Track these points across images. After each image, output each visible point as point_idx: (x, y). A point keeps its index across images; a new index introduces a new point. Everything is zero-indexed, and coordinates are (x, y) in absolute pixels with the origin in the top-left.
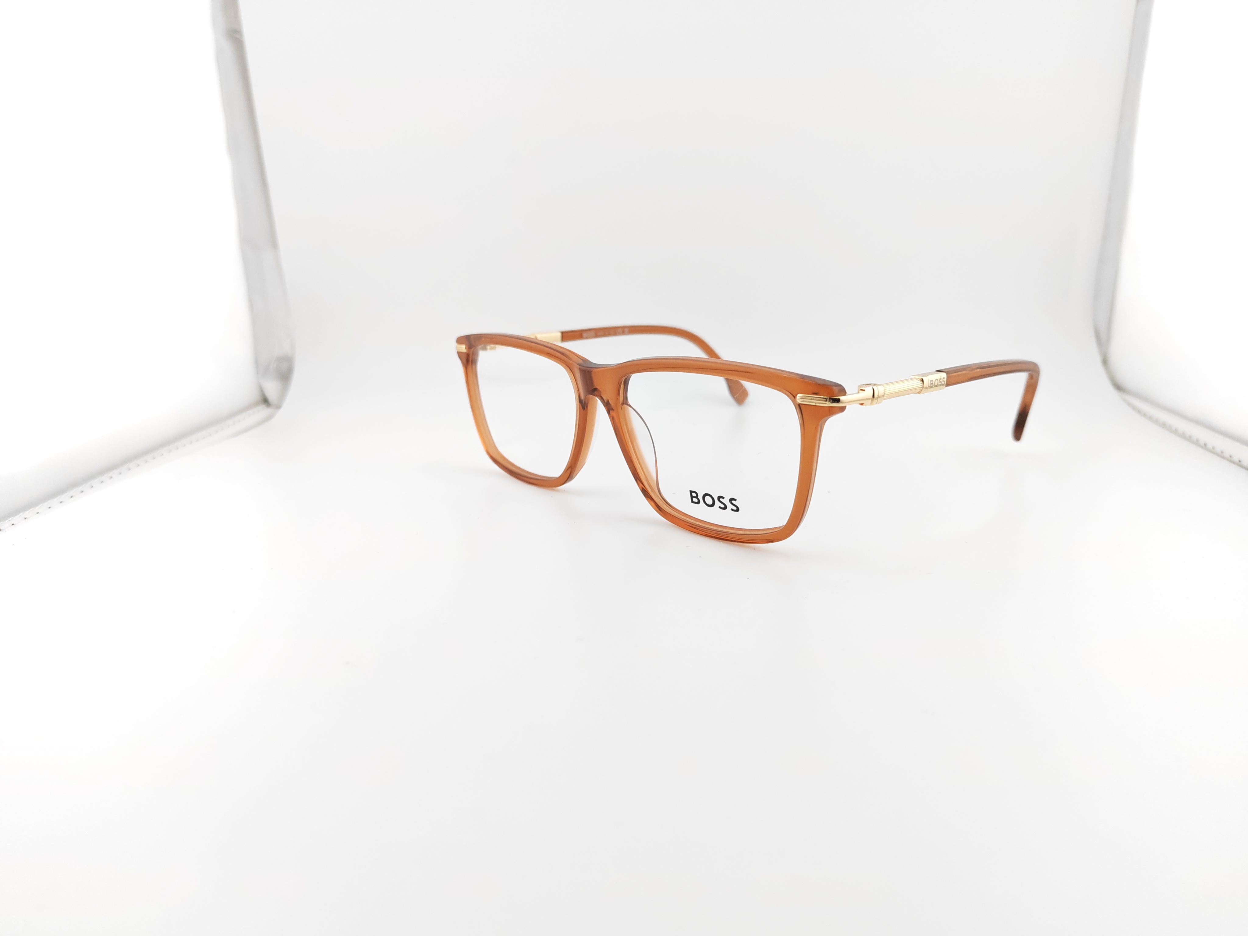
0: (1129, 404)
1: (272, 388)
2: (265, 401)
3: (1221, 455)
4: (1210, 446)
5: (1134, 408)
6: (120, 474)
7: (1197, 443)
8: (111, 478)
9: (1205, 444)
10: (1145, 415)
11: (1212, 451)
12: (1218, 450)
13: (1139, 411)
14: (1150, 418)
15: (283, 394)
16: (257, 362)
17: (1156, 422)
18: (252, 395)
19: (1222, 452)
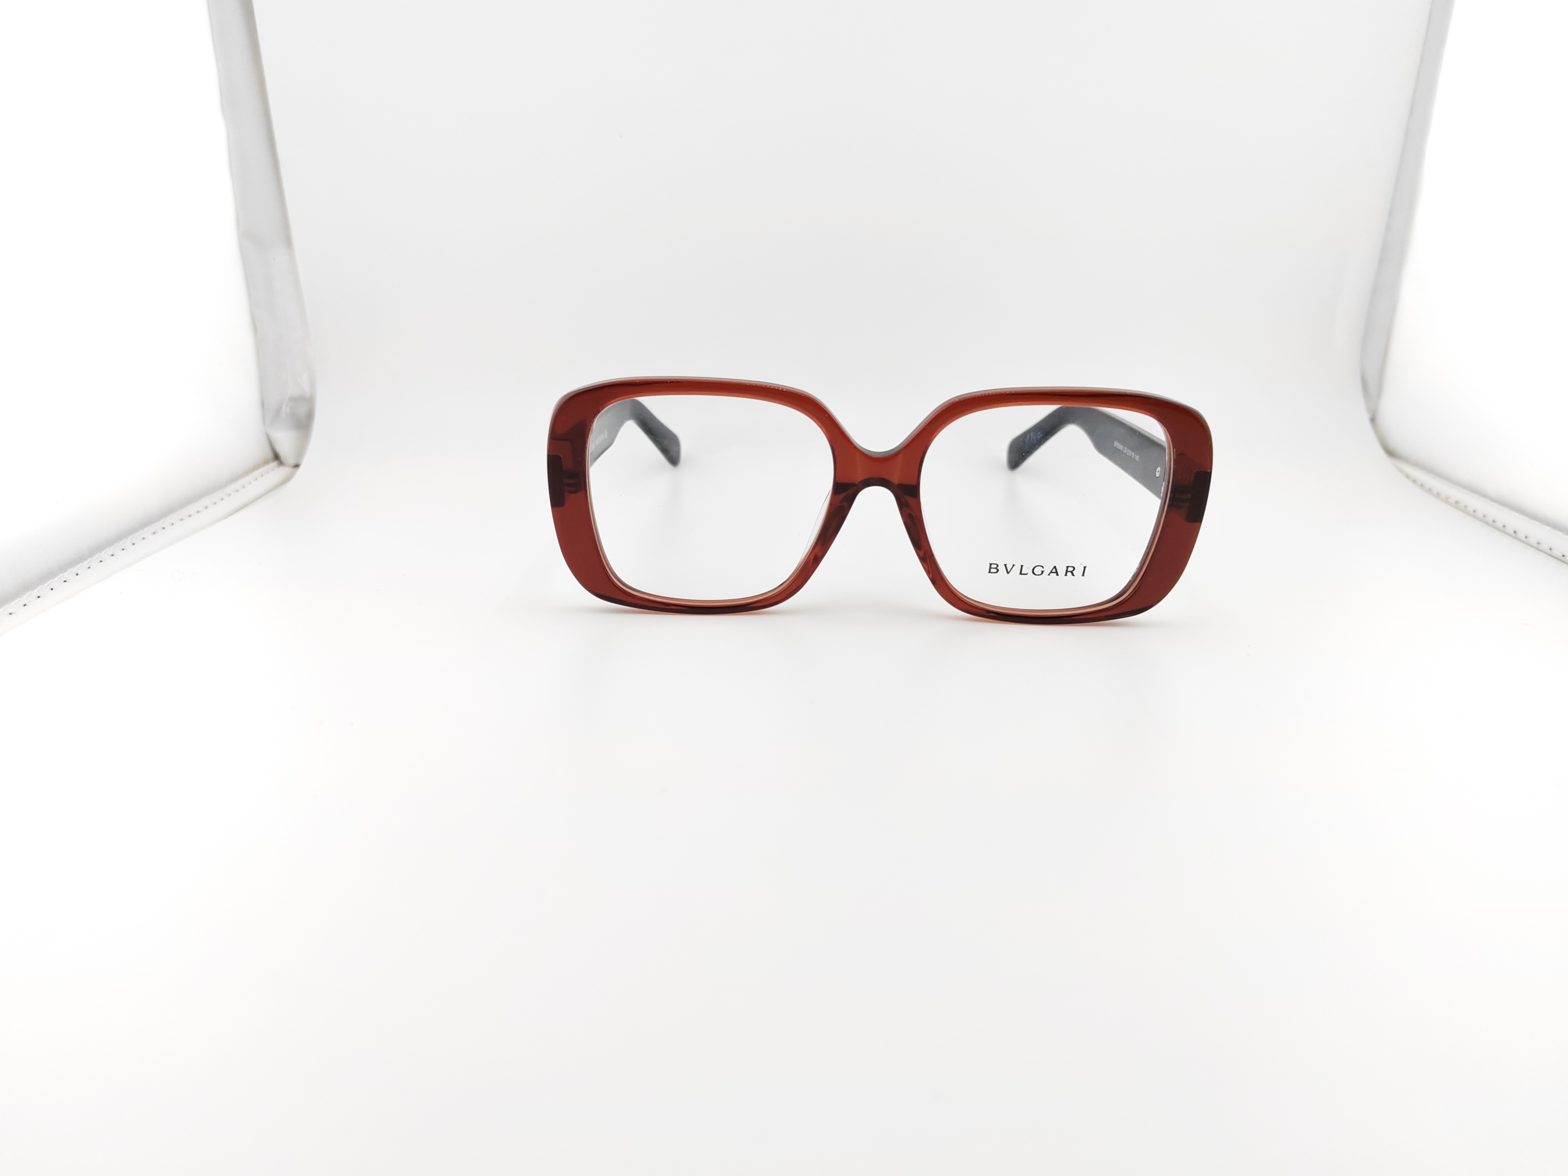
0: (1408, 476)
1: (285, 441)
2: (276, 457)
3: (1537, 547)
4: (1521, 535)
5: (1414, 481)
6: (89, 568)
7: (1503, 529)
8: (77, 574)
9: (1515, 532)
10: (1430, 491)
11: (1525, 541)
12: (1533, 541)
13: (1422, 486)
14: (1438, 495)
15: (301, 451)
16: (263, 404)
17: (1446, 500)
18: (258, 450)
19: (1538, 543)
